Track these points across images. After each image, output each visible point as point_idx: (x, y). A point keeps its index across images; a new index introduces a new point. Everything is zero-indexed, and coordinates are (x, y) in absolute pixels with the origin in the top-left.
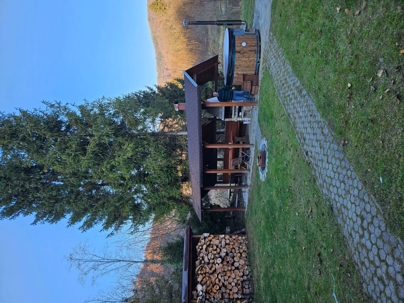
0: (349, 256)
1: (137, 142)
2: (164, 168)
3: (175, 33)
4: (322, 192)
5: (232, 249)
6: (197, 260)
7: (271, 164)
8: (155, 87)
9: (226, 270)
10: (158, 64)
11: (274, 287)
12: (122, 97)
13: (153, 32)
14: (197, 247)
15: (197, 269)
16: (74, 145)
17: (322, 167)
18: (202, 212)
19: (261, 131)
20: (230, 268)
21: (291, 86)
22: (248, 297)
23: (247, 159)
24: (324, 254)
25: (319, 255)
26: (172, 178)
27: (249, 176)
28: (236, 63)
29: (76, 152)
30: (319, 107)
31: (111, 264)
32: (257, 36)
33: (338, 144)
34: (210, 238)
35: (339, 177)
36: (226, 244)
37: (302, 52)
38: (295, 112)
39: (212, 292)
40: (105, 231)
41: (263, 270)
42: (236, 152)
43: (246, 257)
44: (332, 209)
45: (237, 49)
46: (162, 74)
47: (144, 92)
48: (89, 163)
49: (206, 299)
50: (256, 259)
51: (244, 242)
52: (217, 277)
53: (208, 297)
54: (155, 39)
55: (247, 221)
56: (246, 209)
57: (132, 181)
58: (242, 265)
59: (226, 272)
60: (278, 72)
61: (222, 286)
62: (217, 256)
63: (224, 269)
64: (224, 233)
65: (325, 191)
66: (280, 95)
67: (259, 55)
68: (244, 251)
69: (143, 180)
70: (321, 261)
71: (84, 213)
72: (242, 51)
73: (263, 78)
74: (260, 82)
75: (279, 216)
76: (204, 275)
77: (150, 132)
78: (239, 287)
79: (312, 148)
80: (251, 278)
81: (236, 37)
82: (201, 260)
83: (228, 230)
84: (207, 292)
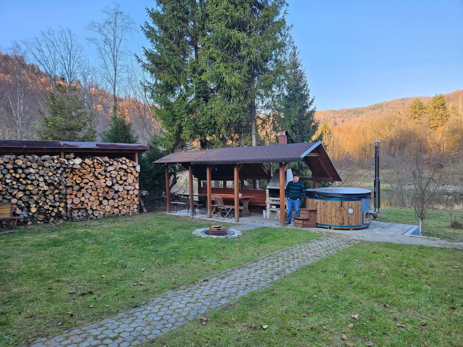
0: (80, 324)
1: (242, 88)
2: (214, 120)
3: (386, 131)
4: (158, 297)
5: (123, 197)
6: (109, 158)
7: (209, 241)
8: (313, 108)
9: (98, 190)
10: (350, 111)
11: (72, 243)
12: (302, 69)
13: (387, 104)
14: (124, 158)
15: (99, 158)
16: (238, 14)
17: (185, 297)
18: (164, 163)
19: (250, 230)
20: (100, 195)
21: (288, 264)
22: (68, 215)
23: (223, 214)
24: (89, 298)
25: (91, 293)
26: (202, 129)
27: (204, 217)
28: (329, 202)
29: (231, 17)
30: (253, 294)
31: (112, 59)
32: (361, 226)
33: (205, 315)
34: (134, 173)
35: (168, 314)
36: (128, 191)
37: (322, 276)
38: (257, 268)
39: (74, 175)
40: (143, 53)
41: (95, 232)
42: (230, 202)
43: (113, 213)
44: (136, 306)
45: (346, 203)
46: (337, 116)
47: (308, 95)
48: (218, 32)
49: (65, 168)
50: (110, 223)
51: (131, 211)
52: (90, 181)
53: (67, 170)
54: (380, 106)
55: (155, 215)
56: (168, 213)
57: (198, 83)
58: (104, 209)
59: (97, 190)
60: (309, 249)
61: (80, 186)
62: (115, 181)
63: (100, 188)
64: (141, 189)
65: (158, 299)
66: (282, 251)
67: (338, 228)
68: (120, 210)
69: (200, 95)
70: (83, 294)
71: (162, 27)
72: (343, 208)
73: (309, 233)
74: (306, 229)
75: (149, 250)
76: (92, 166)
77: (256, 103)
78: (80, 205)
79: (210, 286)
80: (89, 219)
81: (359, 202)
82: (109, 163)
83: (144, 193)
84: (73, 169)
